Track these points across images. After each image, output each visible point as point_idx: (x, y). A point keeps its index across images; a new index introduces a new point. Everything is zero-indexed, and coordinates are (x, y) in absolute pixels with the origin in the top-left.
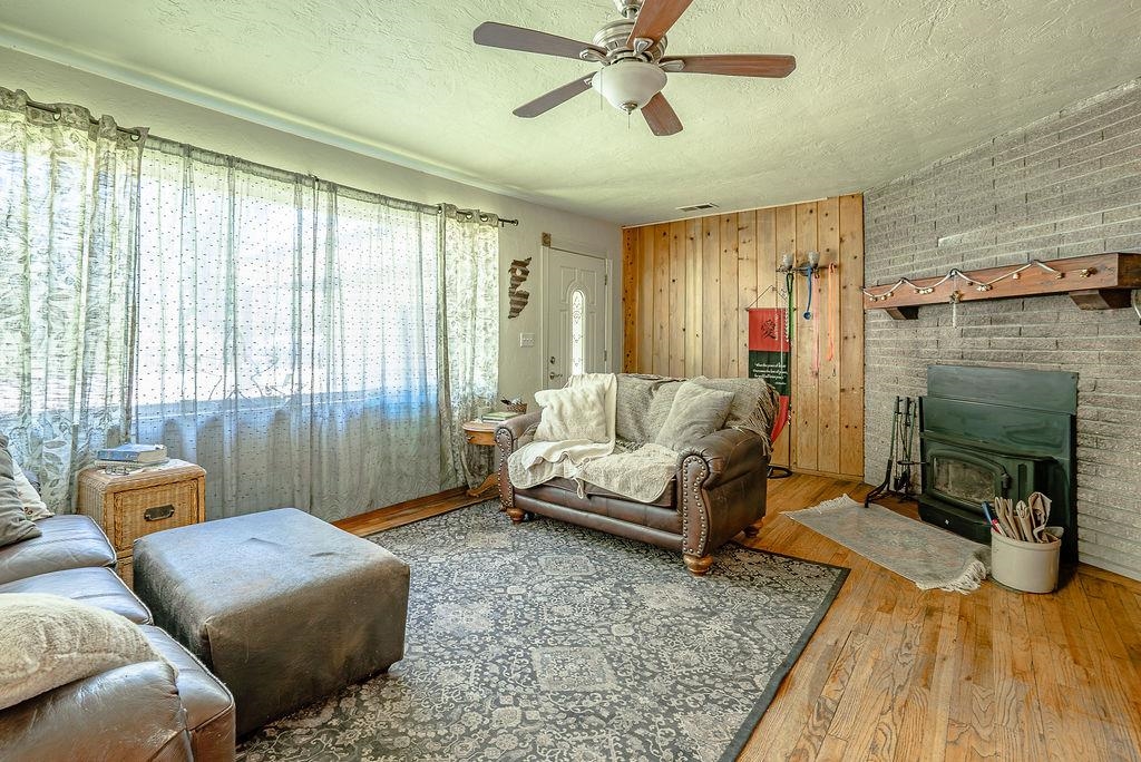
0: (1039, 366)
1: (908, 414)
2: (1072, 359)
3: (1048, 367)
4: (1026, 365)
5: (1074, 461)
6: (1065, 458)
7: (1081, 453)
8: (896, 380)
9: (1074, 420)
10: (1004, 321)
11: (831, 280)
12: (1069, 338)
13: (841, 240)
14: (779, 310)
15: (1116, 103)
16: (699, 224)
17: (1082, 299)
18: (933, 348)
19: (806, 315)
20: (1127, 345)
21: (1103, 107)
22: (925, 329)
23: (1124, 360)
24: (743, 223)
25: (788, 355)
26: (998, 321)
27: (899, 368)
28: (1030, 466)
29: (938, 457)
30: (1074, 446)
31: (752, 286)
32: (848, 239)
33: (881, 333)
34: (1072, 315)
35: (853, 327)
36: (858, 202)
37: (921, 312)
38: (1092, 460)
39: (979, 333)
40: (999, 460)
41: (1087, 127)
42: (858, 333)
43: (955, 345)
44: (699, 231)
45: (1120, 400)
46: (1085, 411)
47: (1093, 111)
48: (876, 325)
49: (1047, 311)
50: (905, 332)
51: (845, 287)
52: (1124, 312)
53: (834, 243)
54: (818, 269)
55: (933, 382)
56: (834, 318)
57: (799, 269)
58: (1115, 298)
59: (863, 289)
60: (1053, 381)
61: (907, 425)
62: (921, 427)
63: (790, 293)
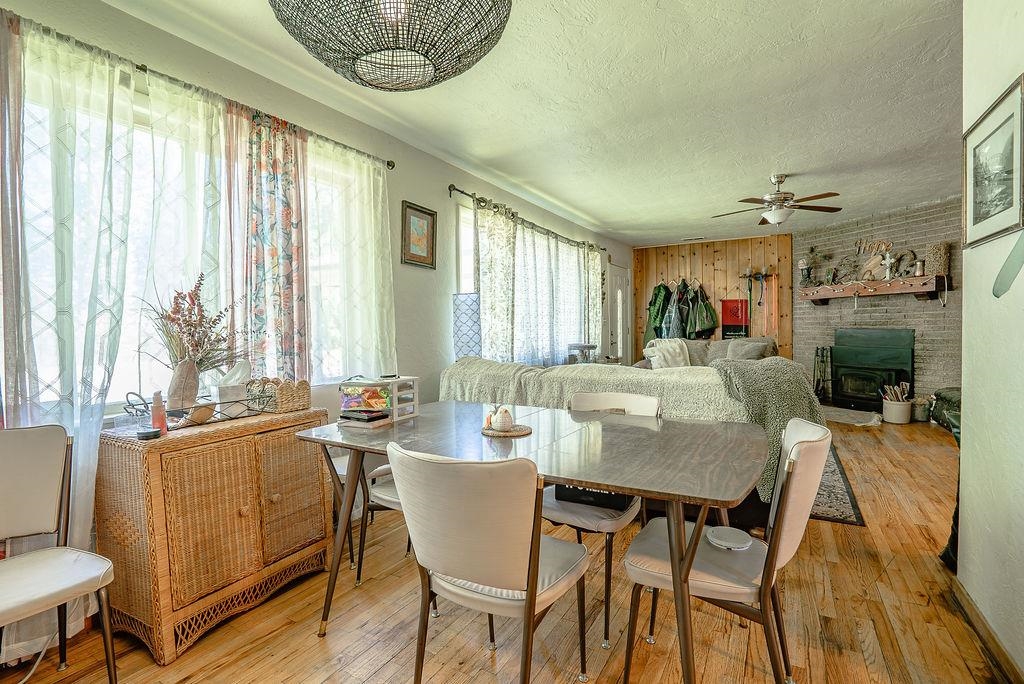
0: (896, 327)
1: (823, 356)
2: (912, 323)
3: (900, 327)
4: (890, 327)
5: (913, 369)
6: (909, 369)
7: (916, 365)
8: (814, 339)
9: (913, 351)
10: (879, 306)
11: (774, 283)
12: (910, 313)
13: (779, 260)
14: (742, 301)
15: (931, 207)
16: (687, 248)
17: (918, 296)
18: (838, 320)
19: (759, 304)
20: (936, 316)
21: (927, 208)
22: (833, 311)
23: (935, 323)
24: (717, 248)
25: (747, 327)
26: (875, 306)
27: (816, 331)
28: (893, 374)
29: (845, 375)
30: (913, 362)
31: (724, 286)
32: (783, 258)
33: (804, 313)
34: (913, 303)
35: (786, 310)
36: (789, 239)
37: (830, 302)
38: (921, 368)
39: (864, 312)
40: (879, 373)
41: (919, 216)
42: (788, 312)
43: (851, 319)
44: (688, 252)
45: (934, 340)
46: (918, 346)
47: (922, 209)
48: (800, 309)
49: (901, 301)
50: (821, 312)
51: (781, 287)
52: (935, 301)
53: (774, 261)
54: (767, 277)
55: (838, 338)
56: (775, 305)
57: (755, 276)
58: (933, 296)
59: (792, 288)
60: (903, 334)
61: (822, 362)
62: (832, 362)
63: (750, 290)
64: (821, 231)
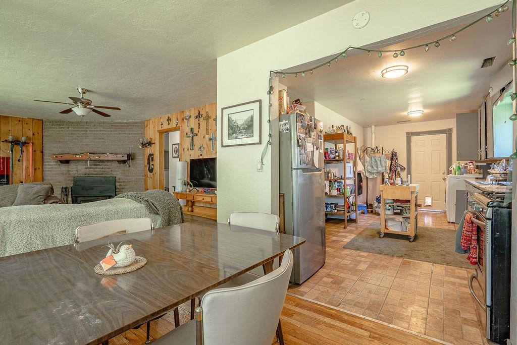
0: (107, 176)
1: (65, 191)
2: (115, 174)
3: (109, 176)
4: (104, 175)
8: (61, 182)
9: (116, 186)
10: (98, 165)
11: (30, 148)
12: (113, 169)
13: (33, 134)
14: (4, 158)
15: (123, 123)
17: (119, 161)
18: (75, 172)
19: (19, 160)
20: (125, 171)
21: (121, 123)
22: (72, 167)
23: (124, 173)
25: (8, 176)
26: (96, 165)
27: (61, 178)
30: (116, 191)
32: (36, 134)
33: (52, 168)
34: (116, 164)
35: (38, 165)
36: (40, 122)
37: (71, 162)
42: (41, 167)
43: (83, 171)
45: (124, 181)
46: (118, 184)
47: (118, 123)
48: (49, 165)
49: (109, 164)
50: (64, 168)
51: (35, 151)
52: (125, 164)
53: (30, 134)
54: (25, 144)
55: (76, 182)
56: (31, 162)
57: (16, 142)
58: (124, 162)
59: (42, 152)
60: (111, 179)
61: (66, 195)
62: (72, 195)
63: (12, 151)
64: (63, 122)
